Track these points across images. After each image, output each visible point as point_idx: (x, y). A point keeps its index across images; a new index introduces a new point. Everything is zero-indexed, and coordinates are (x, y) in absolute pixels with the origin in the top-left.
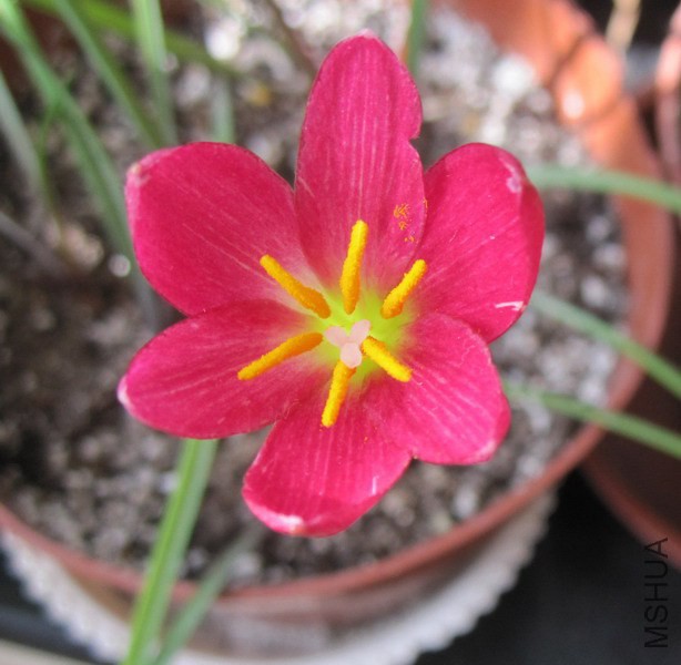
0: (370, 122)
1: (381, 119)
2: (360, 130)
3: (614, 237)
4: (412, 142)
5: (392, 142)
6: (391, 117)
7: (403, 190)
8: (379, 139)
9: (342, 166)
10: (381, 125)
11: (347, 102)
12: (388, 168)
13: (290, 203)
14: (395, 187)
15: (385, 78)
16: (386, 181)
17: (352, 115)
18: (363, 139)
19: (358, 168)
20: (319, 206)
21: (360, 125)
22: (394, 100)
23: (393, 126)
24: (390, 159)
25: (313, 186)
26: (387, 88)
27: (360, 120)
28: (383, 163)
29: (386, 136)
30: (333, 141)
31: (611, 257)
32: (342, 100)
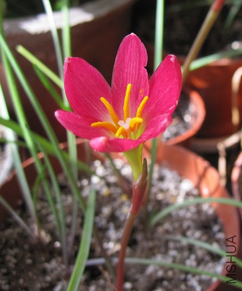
0: (133, 63)
1: (136, 61)
2: (130, 66)
3: (220, 231)
4: (145, 67)
5: (139, 69)
6: (139, 61)
7: (143, 84)
8: (136, 68)
9: (125, 78)
10: (136, 64)
11: (127, 58)
12: (138, 77)
13: (110, 92)
14: (140, 84)
15: (137, 49)
16: (137, 82)
17: (128, 62)
18: (131, 69)
19: (129, 78)
20: (118, 92)
21: (130, 65)
22: (140, 55)
23: (140, 64)
24: (139, 74)
25: (117, 86)
26: (138, 52)
27: (130, 63)
28: (137, 76)
29: (138, 67)
30: (123, 70)
31: (221, 236)
32: (126, 58)
